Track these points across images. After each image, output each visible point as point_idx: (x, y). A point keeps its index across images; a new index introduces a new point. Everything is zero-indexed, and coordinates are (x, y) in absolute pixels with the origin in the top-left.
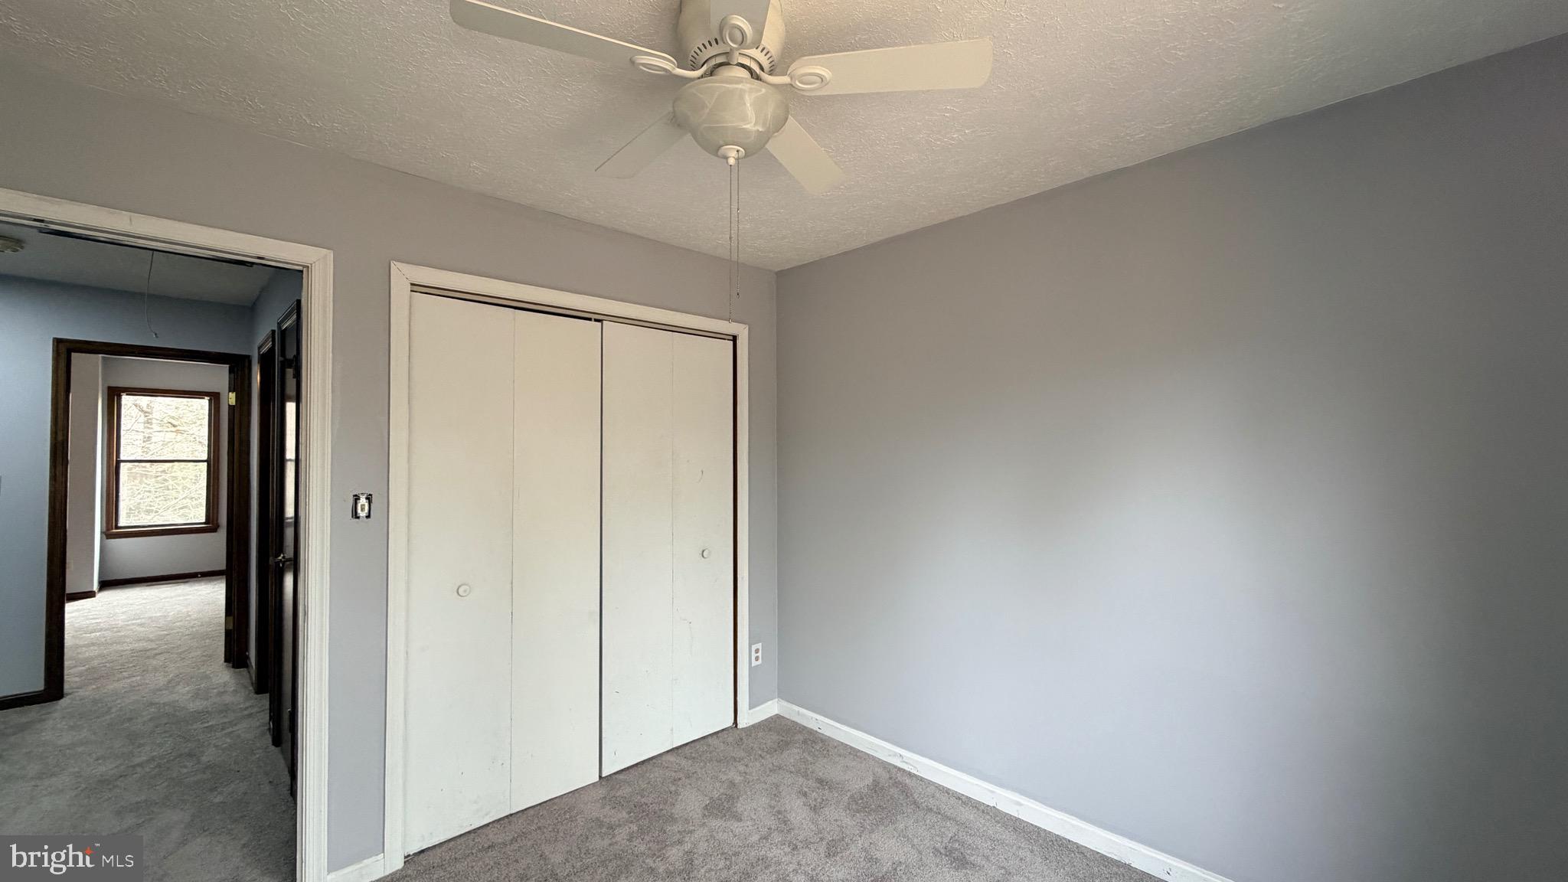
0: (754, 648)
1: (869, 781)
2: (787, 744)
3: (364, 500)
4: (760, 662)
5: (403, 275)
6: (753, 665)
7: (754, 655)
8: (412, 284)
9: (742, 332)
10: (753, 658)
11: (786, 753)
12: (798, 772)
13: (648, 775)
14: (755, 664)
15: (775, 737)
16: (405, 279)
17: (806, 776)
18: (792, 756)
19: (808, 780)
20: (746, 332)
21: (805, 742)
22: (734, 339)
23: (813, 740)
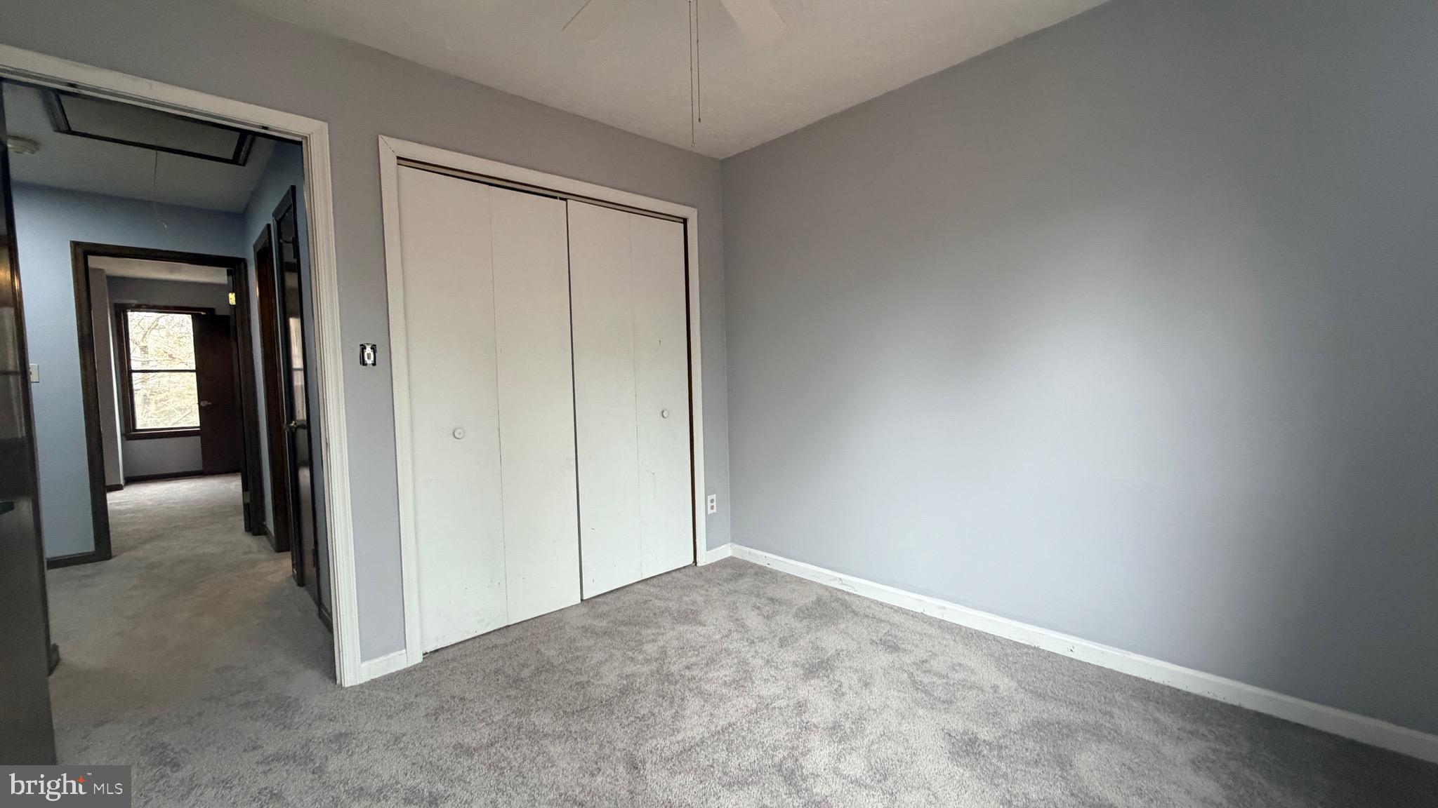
0: (710, 498)
1: (814, 598)
2: (741, 575)
3: (370, 349)
4: (715, 511)
5: (390, 148)
6: (709, 513)
7: (709, 505)
8: (398, 158)
9: (691, 214)
10: (709, 508)
11: (740, 582)
12: (751, 593)
13: (622, 597)
14: (710, 511)
15: (730, 571)
16: (391, 152)
17: (758, 596)
18: (745, 583)
19: (761, 598)
20: (696, 214)
21: (756, 574)
22: (685, 221)
23: (762, 573)
